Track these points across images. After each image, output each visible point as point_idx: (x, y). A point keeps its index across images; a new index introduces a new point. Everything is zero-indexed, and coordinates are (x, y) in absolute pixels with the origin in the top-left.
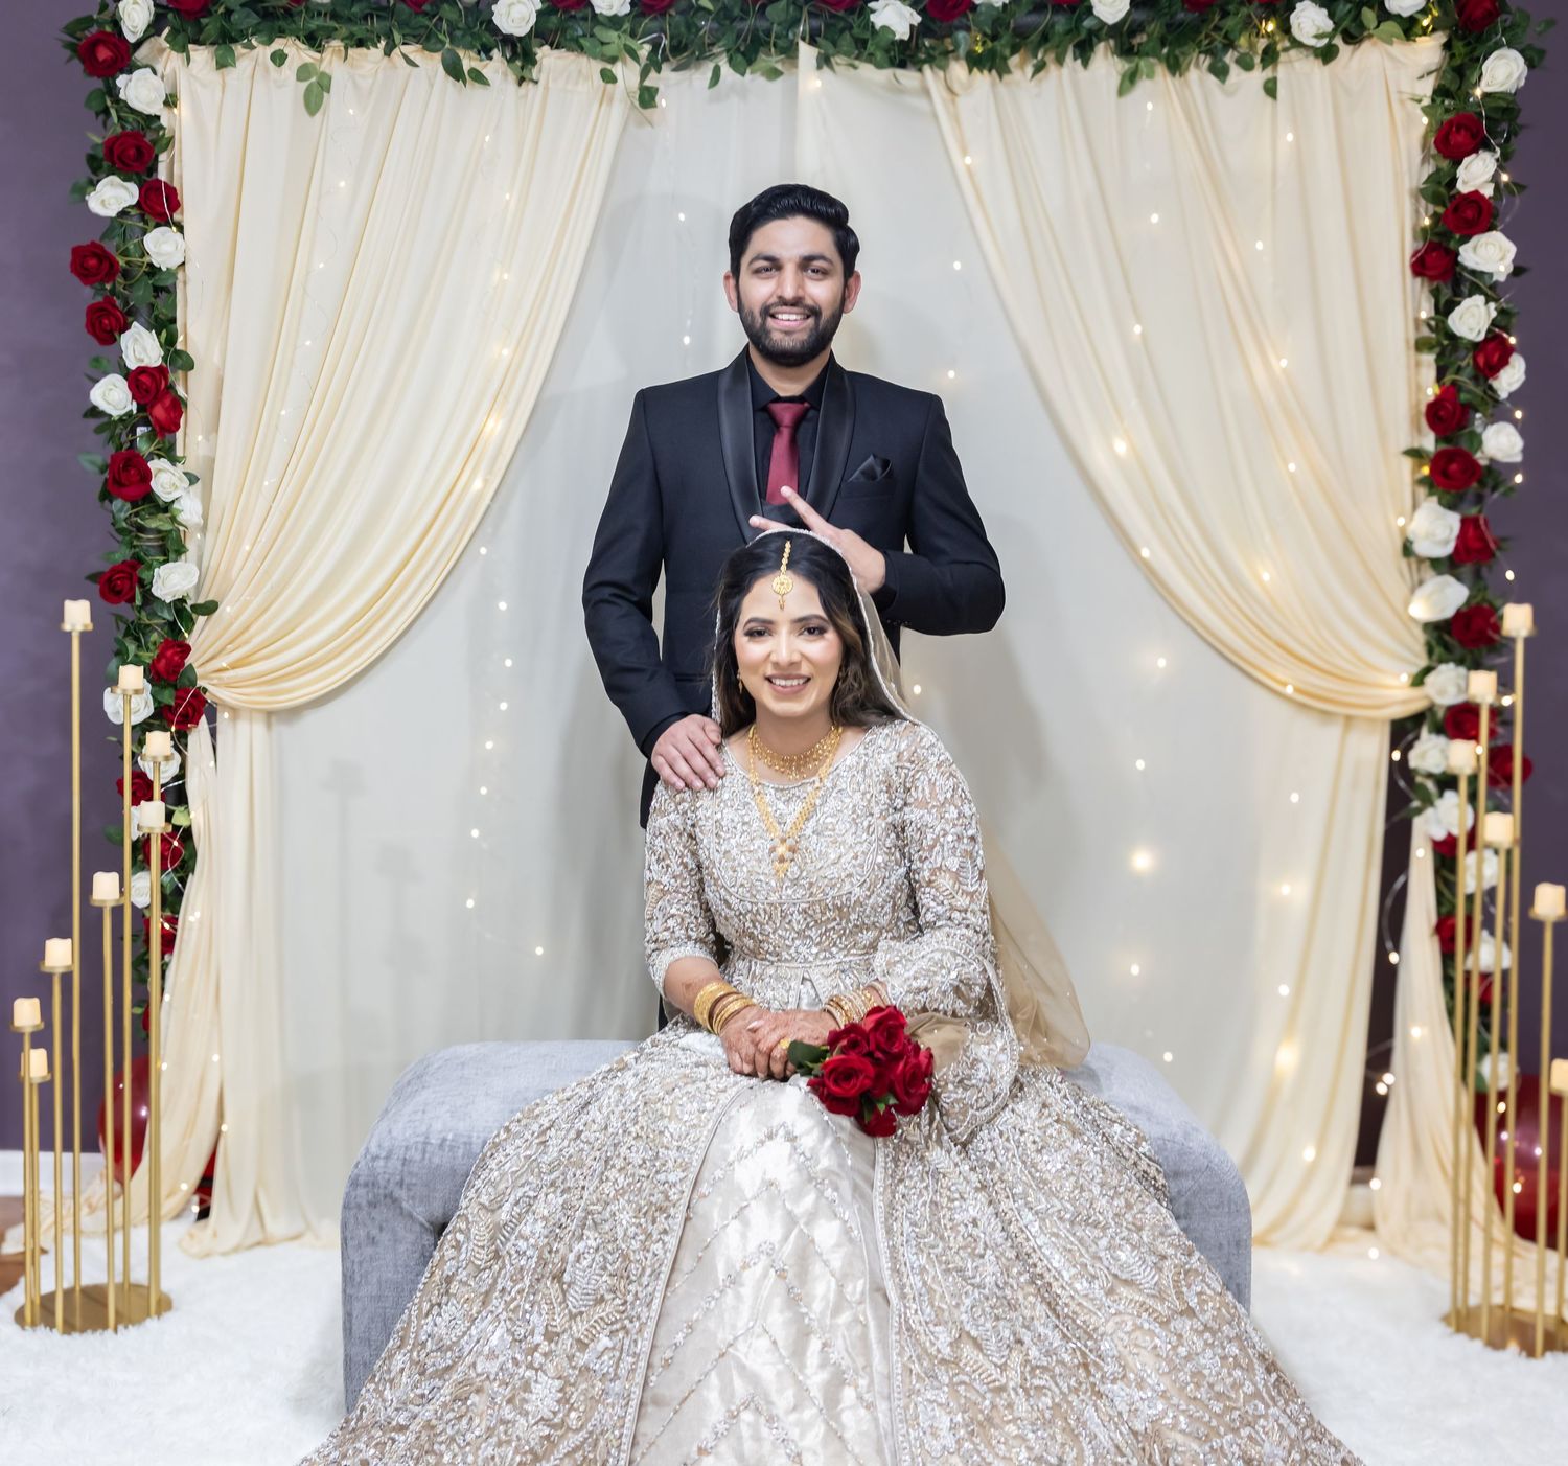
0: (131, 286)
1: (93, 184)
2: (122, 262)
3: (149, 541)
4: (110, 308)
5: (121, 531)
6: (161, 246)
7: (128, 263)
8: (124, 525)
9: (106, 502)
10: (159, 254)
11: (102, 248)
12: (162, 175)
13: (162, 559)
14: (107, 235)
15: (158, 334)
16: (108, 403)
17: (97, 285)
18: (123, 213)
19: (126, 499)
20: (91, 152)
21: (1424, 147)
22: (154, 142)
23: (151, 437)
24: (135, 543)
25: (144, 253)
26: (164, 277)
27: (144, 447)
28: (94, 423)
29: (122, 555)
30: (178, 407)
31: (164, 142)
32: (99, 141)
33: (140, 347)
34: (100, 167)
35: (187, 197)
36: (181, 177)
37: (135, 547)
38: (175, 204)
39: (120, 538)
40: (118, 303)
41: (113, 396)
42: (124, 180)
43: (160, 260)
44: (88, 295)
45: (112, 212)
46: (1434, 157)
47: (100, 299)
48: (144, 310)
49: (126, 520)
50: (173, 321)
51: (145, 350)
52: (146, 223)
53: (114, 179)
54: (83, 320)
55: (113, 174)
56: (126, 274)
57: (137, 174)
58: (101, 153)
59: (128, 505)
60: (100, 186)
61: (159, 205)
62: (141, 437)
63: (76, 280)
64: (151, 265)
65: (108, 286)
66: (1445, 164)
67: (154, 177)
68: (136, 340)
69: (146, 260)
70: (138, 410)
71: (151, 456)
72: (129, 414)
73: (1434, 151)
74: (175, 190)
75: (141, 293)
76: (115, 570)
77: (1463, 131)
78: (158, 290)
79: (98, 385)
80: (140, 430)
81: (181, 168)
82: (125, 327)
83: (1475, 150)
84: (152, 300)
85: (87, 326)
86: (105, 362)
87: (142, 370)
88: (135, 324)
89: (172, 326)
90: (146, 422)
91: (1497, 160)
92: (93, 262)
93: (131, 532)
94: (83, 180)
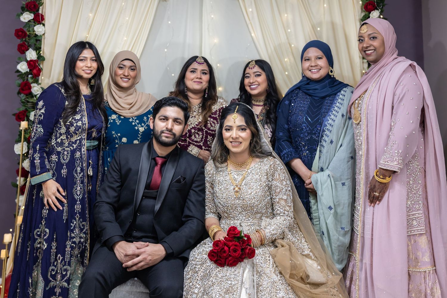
0: (30, 39)
1: (22, 14)
2: (28, 33)
3: (30, 105)
4: (24, 45)
5: (23, 102)
6: (38, 29)
7: (30, 33)
8: (24, 101)
9: (19, 95)
10: (38, 31)
11: (23, 30)
12: (40, 12)
13: (33, 110)
14: (24, 27)
15: (36, 52)
16: (22, 69)
17: (21, 39)
18: (29, 21)
19: (24, 94)
20: (22, 6)
21: (362, 9)
22: (39, 4)
23: (32, 78)
24: (26, 105)
25: (34, 31)
26: (39, 37)
27: (30, 81)
28: (18, 74)
29: (22, 109)
30: (40, 70)
31: (41, 4)
32: (24, 3)
33: (31, 55)
34: (24, 10)
35: (46, 18)
36: (45, 12)
37: (26, 106)
38: (43, 19)
39: (22, 104)
40: (26, 43)
41: (23, 67)
42: (30, 13)
43: (38, 33)
44: (19, 41)
45: (26, 21)
46: (364, 11)
47: (22, 42)
48: (33, 45)
49: (24, 99)
50: (40, 48)
51: (32, 55)
52: (35, 23)
53: (28, 13)
54: (17, 48)
55: (27, 11)
56: (29, 36)
57: (34, 11)
58: (25, 6)
59: (25, 96)
60: (24, 14)
61: (39, 19)
62: (30, 78)
63: (15, 38)
64: (35, 34)
65: (24, 39)
66: (367, 13)
67: (38, 12)
68: (30, 53)
69: (35, 33)
70: (30, 71)
71: (32, 83)
72: (27, 72)
73: (364, 10)
74: (43, 15)
75: (32, 41)
76: (20, 113)
77: (371, 5)
78: (37, 40)
79: (19, 64)
80: (30, 76)
81: (45, 10)
82: (28, 50)
83: (374, 10)
84: (35, 43)
85: (18, 49)
86: (22, 58)
87: (31, 61)
88: (30, 49)
89: (40, 50)
90: (31, 74)
91: (380, 12)
92: (20, 33)
93: (25, 102)
94: (20, 13)
